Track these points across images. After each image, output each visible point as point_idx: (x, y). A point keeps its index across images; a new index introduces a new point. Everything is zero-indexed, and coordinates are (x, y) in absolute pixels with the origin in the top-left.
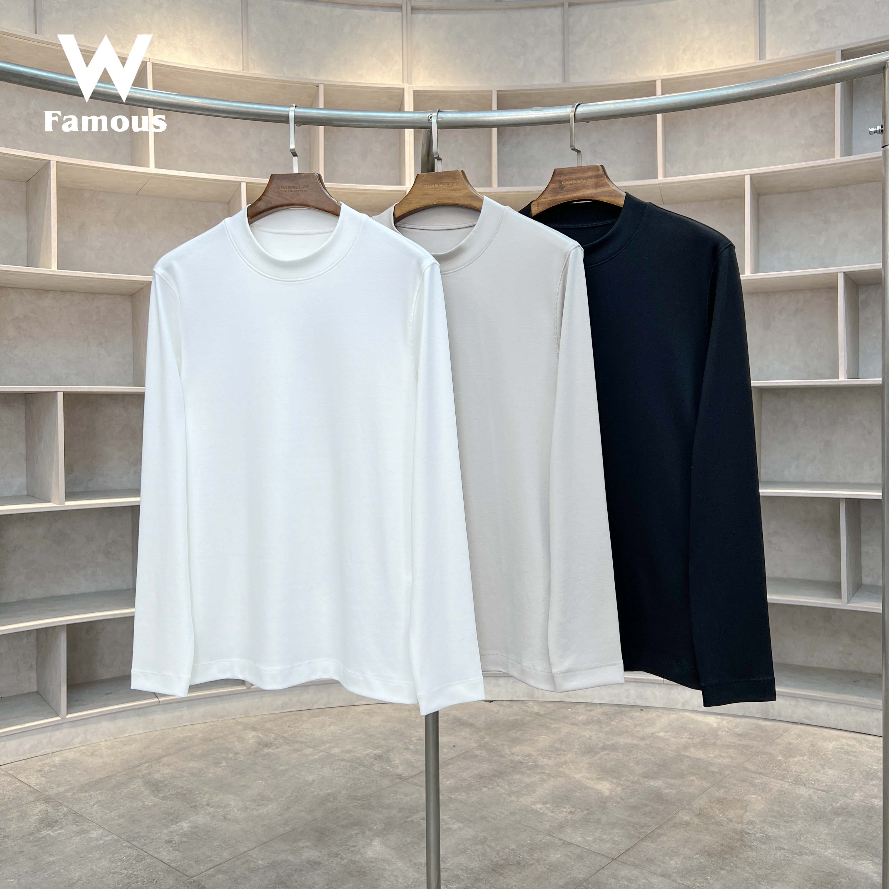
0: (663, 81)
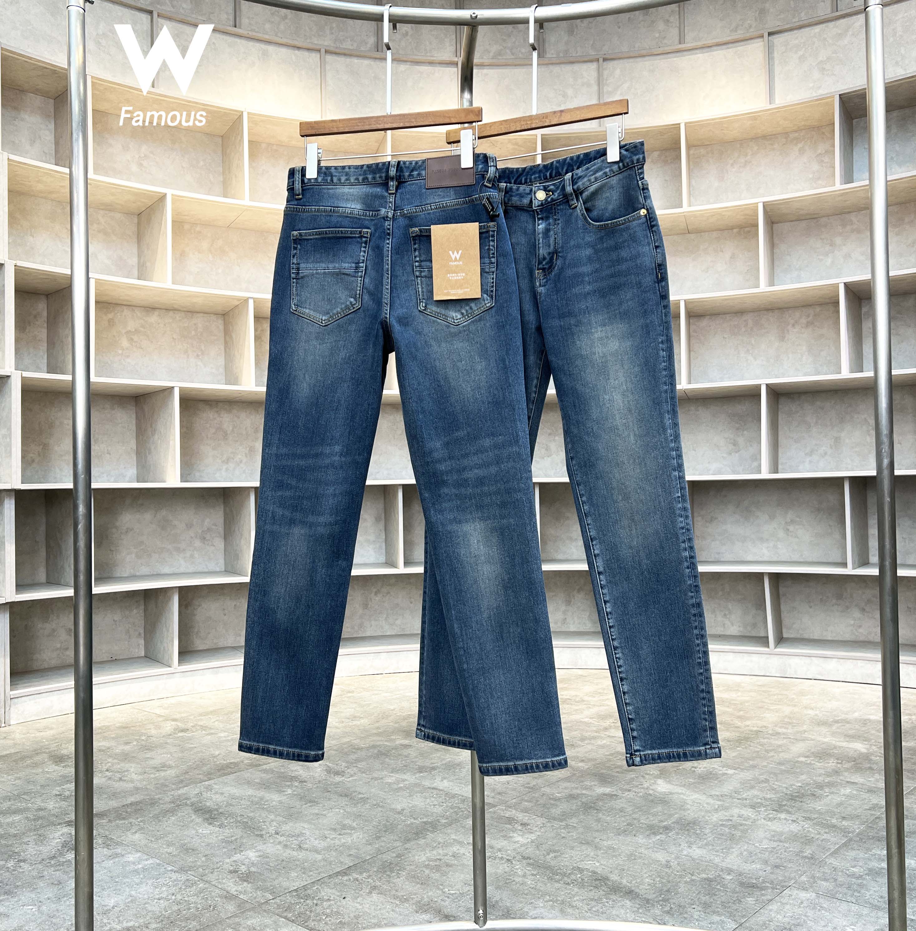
0: (686, 124)
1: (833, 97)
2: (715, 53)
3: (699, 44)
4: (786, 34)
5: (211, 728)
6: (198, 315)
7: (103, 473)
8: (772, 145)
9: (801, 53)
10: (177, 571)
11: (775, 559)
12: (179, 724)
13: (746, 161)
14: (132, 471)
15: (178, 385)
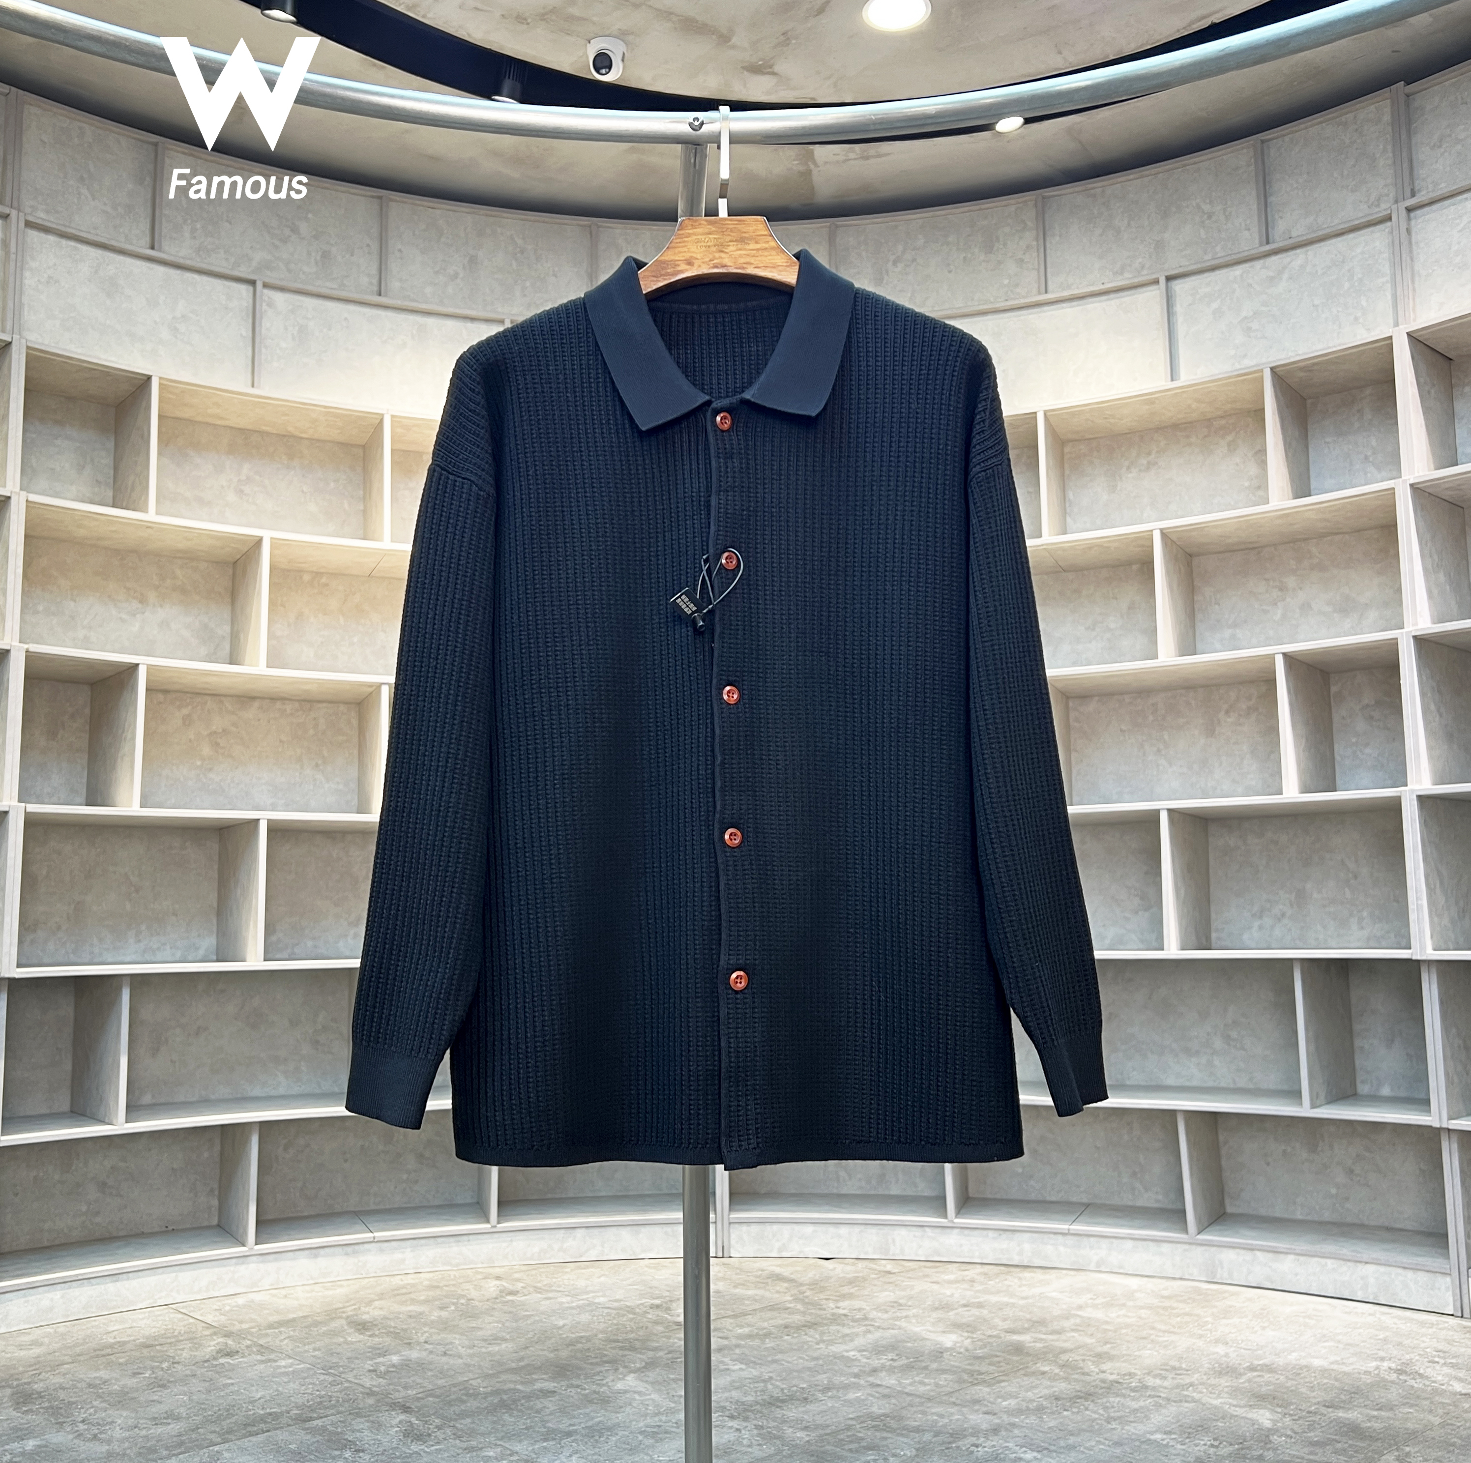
0: (1046, 413)
1: (1262, 371)
2: (1090, 306)
3: (1066, 294)
4: (1193, 278)
5: (273, 1351)
6: (320, 705)
7: (164, 944)
8: (1188, 437)
9: (1215, 305)
10: (273, 1093)
11: (1210, 1084)
12: (230, 1342)
13: (1149, 463)
14: (209, 942)
15: (264, 817)
